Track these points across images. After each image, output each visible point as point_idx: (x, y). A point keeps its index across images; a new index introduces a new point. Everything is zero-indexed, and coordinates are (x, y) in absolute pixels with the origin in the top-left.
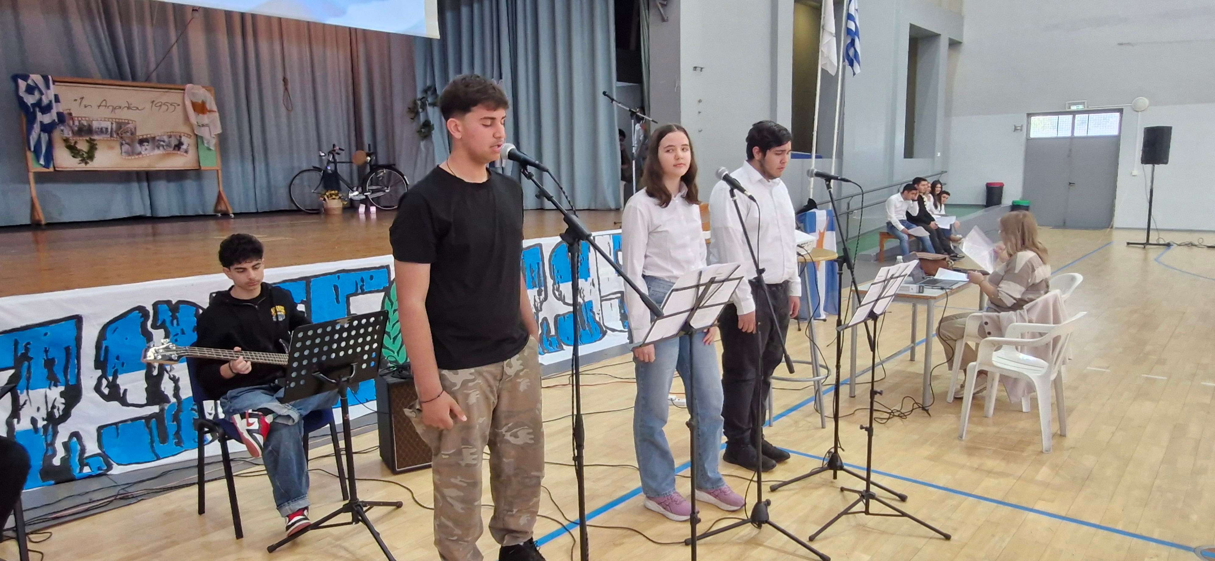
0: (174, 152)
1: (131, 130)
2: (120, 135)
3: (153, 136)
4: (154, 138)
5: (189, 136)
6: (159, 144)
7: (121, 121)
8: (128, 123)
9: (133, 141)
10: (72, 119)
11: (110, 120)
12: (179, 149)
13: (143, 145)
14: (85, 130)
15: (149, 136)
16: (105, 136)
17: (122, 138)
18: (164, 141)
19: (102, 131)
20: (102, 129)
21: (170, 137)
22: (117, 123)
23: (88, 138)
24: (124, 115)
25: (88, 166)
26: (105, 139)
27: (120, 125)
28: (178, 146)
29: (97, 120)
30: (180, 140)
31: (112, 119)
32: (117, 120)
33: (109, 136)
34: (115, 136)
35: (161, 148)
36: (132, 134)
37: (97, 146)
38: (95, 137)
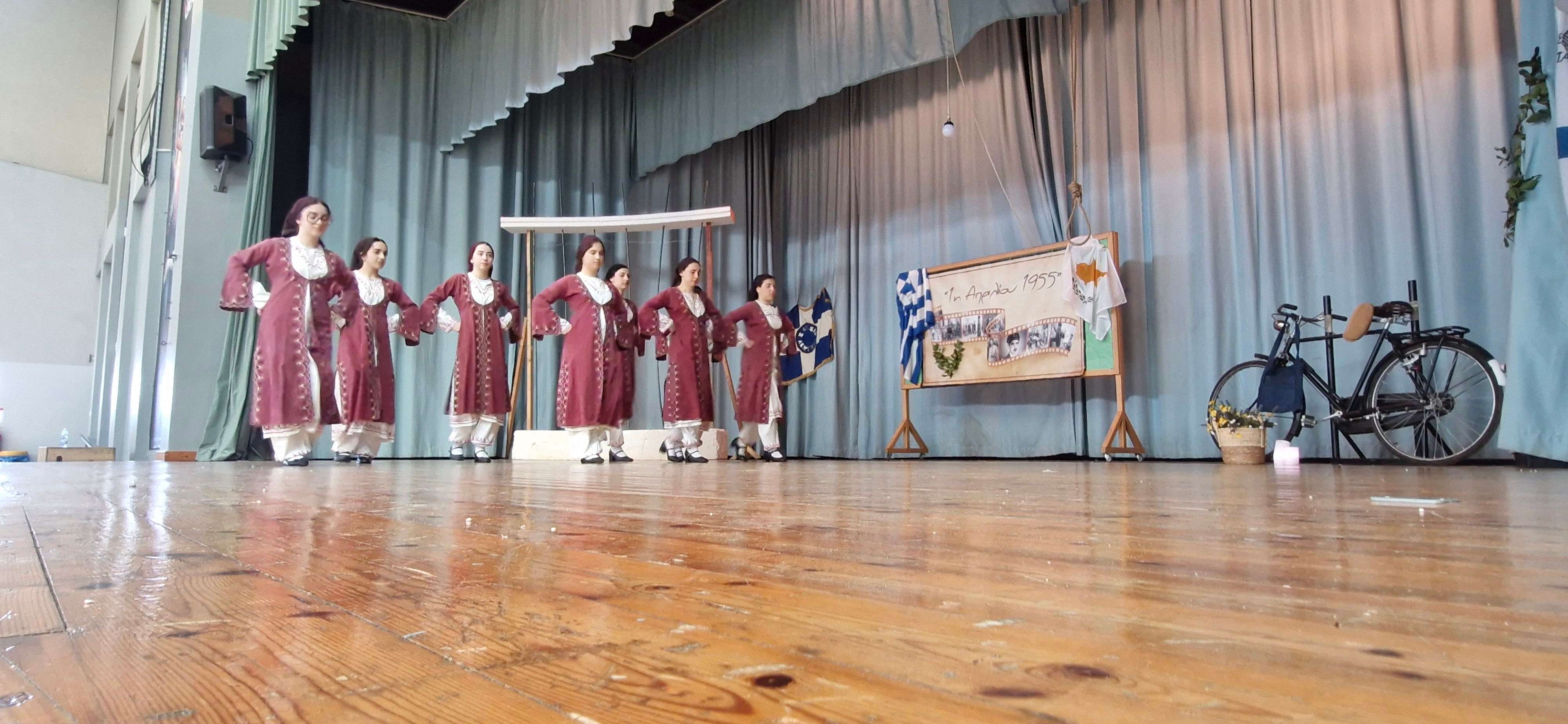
0: (1050, 349)
1: (1000, 323)
2: (987, 332)
3: (1024, 328)
4: (1025, 331)
5: (1073, 322)
6: (1031, 339)
7: (988, 312)
8: (996, 314)
9: (1001, 339)
10: (942, 318)
11: (978, 313)
12: (1058, 345)
13: (1013, 344)
14: (953, 332)
15: (1019, 329)
16: (972, 335)
17: (989, 336)
18: (1037, 335)
19: (970, 330)
20: (969, 326)
21: (1046, 326)
22: (985, 316)
23: (956, 342)
24: (992, 302)
25: (953, 378)
26: (973, 340)
27: (988, 317)
28: (1057, 340)
29: (965, 316)
30: (1059, 329)
31: (979, 310)
32: (985, 312)
33: (976, 335)
34: (982, 334)
35: (1033, 346)
36: (1001, 329)
37: (963, 353)
38: (964, 339)
